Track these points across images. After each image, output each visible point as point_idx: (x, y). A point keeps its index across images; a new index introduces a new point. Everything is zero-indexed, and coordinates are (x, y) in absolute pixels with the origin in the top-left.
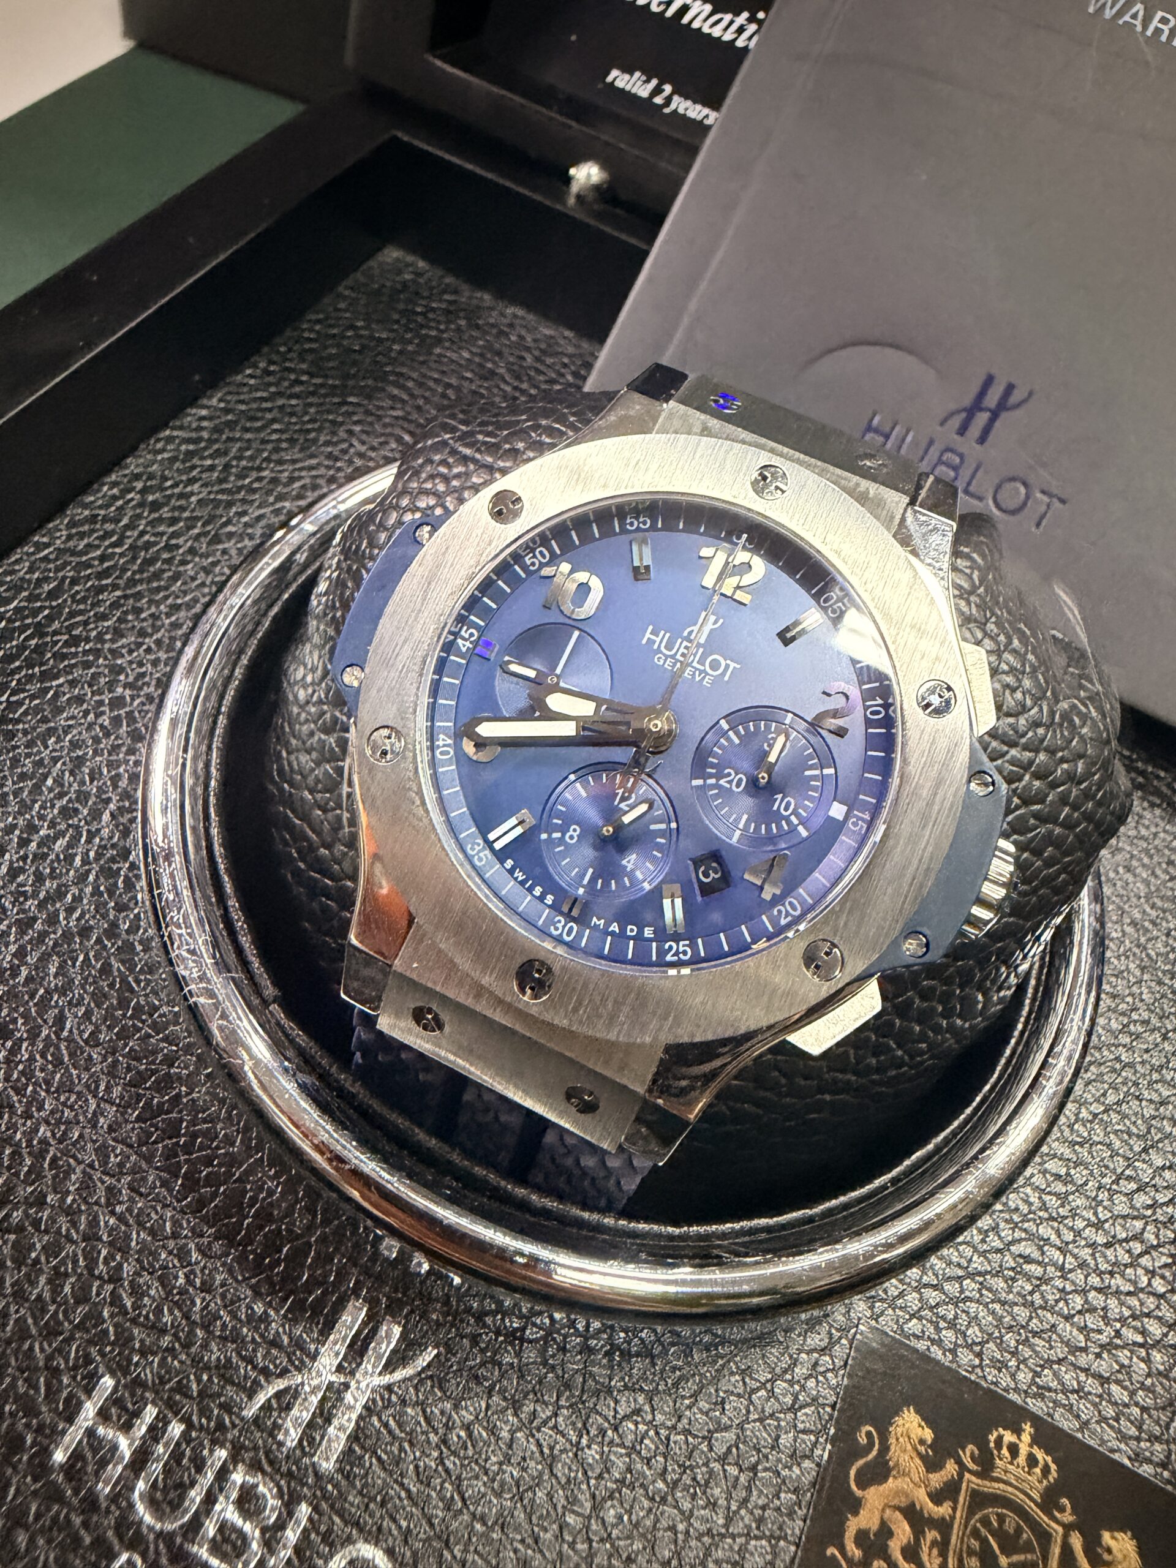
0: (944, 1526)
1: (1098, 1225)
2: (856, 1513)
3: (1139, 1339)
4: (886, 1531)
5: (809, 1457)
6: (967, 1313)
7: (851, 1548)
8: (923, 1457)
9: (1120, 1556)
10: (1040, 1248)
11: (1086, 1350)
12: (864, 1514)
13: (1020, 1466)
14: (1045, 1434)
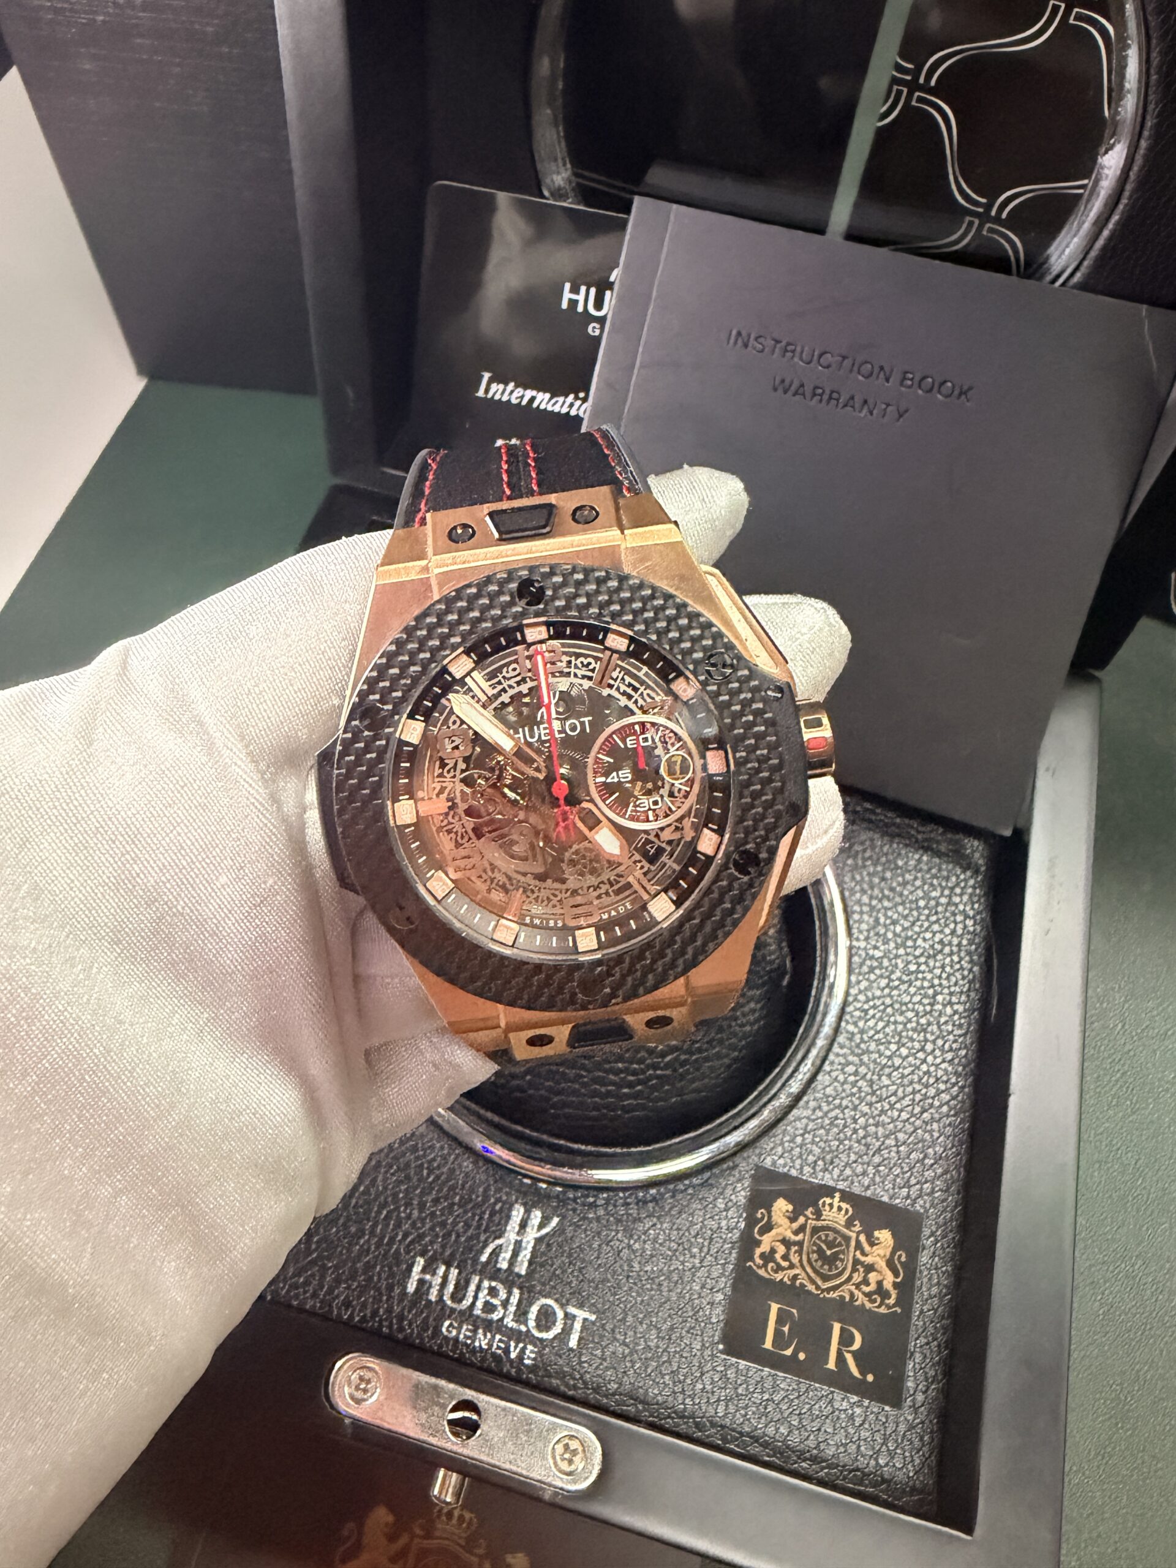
0: (800, 1244)
1: (873, 1093)
2: (759, 1246)
3: (894, 1143)
4: (773, 1251)
5: (736, 1228)
6: (806, 1150)
7: (759, 1261)
8: (789, 1218)
9: (882, 1240)
11: (866, 1154)
12: (762, 1246)
13: (835, 1213)
14: (846, 1196)
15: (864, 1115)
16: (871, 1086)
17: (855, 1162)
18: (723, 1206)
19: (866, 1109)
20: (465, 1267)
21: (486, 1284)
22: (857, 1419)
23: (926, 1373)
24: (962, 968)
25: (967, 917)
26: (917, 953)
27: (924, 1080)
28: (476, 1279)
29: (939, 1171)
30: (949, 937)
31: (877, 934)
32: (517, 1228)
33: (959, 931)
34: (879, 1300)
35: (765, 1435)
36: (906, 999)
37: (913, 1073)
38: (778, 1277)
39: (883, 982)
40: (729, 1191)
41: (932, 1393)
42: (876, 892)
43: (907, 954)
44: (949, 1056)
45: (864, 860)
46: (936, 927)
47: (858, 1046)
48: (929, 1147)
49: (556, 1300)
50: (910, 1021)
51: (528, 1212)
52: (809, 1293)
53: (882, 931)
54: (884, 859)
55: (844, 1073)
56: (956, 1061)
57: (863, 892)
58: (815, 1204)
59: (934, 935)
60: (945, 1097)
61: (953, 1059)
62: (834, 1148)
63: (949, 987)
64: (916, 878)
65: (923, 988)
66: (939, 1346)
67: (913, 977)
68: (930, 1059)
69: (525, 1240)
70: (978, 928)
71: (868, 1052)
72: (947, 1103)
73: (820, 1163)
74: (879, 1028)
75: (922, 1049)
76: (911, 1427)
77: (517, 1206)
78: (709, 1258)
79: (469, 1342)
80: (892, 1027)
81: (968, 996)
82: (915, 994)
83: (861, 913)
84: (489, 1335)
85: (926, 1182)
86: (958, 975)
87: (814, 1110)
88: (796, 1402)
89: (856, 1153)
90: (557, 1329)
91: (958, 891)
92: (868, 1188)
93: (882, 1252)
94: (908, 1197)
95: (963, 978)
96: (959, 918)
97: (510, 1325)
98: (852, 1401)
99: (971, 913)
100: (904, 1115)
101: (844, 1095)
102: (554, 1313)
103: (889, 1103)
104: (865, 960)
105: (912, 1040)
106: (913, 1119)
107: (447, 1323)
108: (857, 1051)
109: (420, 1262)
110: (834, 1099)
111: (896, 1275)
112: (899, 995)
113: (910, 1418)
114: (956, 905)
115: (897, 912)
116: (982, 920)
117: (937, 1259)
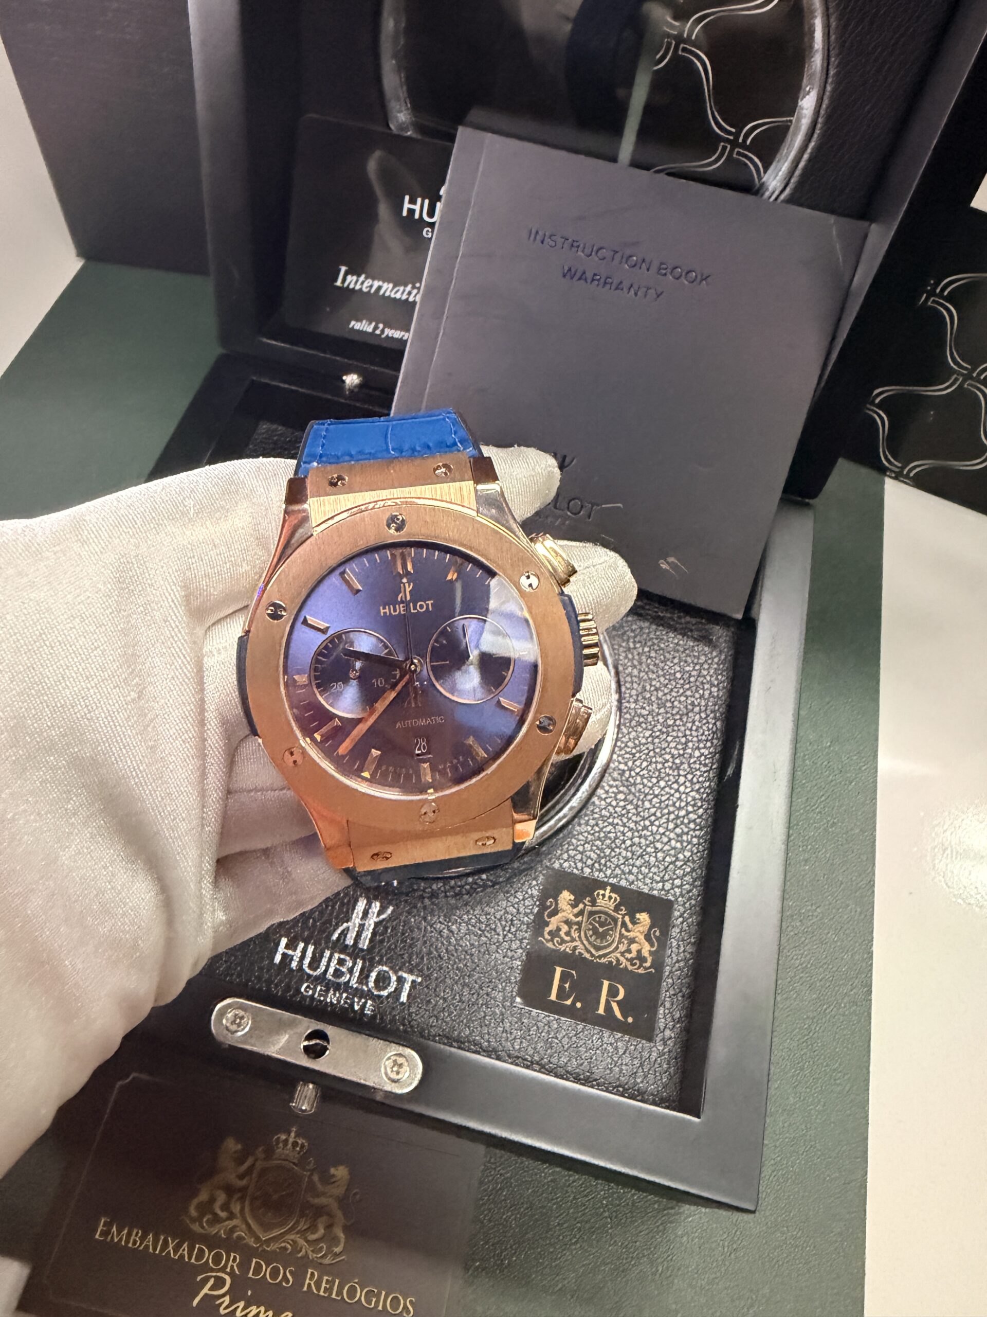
0: (579, 924)
1: (638, 814)
2: (548, 926)
3: (653, 850)
4: (559, 929)
5: (531, 913)
6: (586, 856)
7: (547, 937)
8: (571, 905)
9: (642, 920)
10: (615, 828)
11: (632, 858)
12: (550, 926)
13: (606, 900)
14: (615, 888)
15: (631, 830)
16: (636, 809)
17: (624, 863)
18: (521, 898)
19: (632, 825)
20: (320, 944)
21: (336, 955)
22: (620, 1050)
23: (673, 1016)
24: (708, 722)
25: (712, 685)
26: (674, 712)
27: (677, 805)
28: (327, 953)
29: (688, 870)
30: (699, 700)
31: (644, 698)
32: (361, 915)
33: (706, 696)
34: (638, 964)
35: (550, 1062)
36: (664, 745)
37: (668, 799)
38: (562, 948)
39: (648, 733)
40: (525, 888)
41: (677, 1030)
42: (644, 666)
43: (667, 713)
44: (697, 786)
45: (634, 642)
46: (689, 693)
47: (627, 780)
48: (680, 852)
49: (391, 968)
50: (667, 761)
51: (369, 904)
52: (585, 958)
53: (648, 695)
54: (649, 643)
55: (616, 800)
56: (702, 790)
57: (634, 667)
58: (591, 894)
59: (687, 698)
60: (692, 816)
61: (699, 789)
62: (607, 854)
63: (697, 736)
64: (674, 658)
65: (678, 737)
66: (683, 996)
67: (670, 730)
68: (682, 789)
69: (367, 924)
70: (721, 694)
71: (635, 784)
72: (694, 821)
73: (596, 865)
74: (643, 767)
75: (676, 782)
76: (661, 1054)
77: (360, 899)
78: (510, 935)
79: (322, 998)
80: (654, 766)
81: (712, 743)
82: (672, 741)
83: (632, 682)
84: (338, 995)
85: (678, 877)
86: (704, 728)
87: (593, 826)
88: (574, 1039)
89: (624, 858)
90: (391, 989)
91: (706, 666)
92: (633, 883)
93: (641, 929)
94: (663, 889)
95: (709, 730)
96: (706, 686)
97: (355, 986)
98: (617, 1037)
99: (716, 683)
100: (661, 830)
101: (616, 815)
102: (390, 978)
103: (650, 821)
104: (634, 716)
105: (668, 775)
106: (667, 833)
107: (305, 985)
108: (626, 783)
109: (284, 941)
110: (609, 818)
111: (652, 945)
112: (660, 743)
113: (661, 1048)
114: (704, 677)
115: (659, 681)
116: (724, 688)
117: (683, 933)
